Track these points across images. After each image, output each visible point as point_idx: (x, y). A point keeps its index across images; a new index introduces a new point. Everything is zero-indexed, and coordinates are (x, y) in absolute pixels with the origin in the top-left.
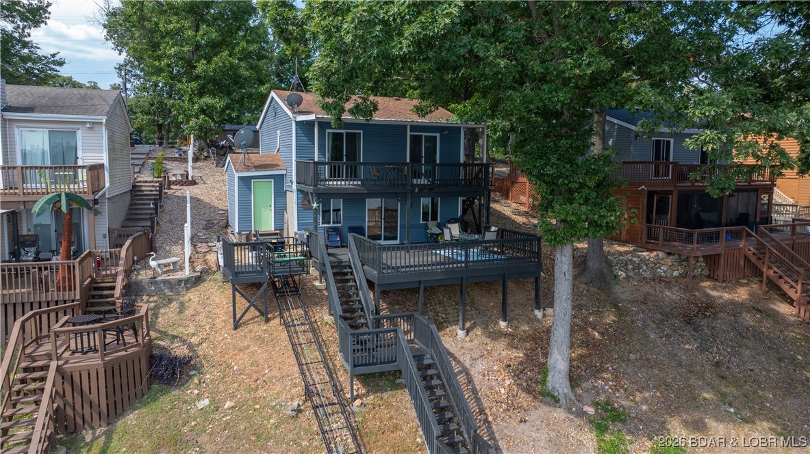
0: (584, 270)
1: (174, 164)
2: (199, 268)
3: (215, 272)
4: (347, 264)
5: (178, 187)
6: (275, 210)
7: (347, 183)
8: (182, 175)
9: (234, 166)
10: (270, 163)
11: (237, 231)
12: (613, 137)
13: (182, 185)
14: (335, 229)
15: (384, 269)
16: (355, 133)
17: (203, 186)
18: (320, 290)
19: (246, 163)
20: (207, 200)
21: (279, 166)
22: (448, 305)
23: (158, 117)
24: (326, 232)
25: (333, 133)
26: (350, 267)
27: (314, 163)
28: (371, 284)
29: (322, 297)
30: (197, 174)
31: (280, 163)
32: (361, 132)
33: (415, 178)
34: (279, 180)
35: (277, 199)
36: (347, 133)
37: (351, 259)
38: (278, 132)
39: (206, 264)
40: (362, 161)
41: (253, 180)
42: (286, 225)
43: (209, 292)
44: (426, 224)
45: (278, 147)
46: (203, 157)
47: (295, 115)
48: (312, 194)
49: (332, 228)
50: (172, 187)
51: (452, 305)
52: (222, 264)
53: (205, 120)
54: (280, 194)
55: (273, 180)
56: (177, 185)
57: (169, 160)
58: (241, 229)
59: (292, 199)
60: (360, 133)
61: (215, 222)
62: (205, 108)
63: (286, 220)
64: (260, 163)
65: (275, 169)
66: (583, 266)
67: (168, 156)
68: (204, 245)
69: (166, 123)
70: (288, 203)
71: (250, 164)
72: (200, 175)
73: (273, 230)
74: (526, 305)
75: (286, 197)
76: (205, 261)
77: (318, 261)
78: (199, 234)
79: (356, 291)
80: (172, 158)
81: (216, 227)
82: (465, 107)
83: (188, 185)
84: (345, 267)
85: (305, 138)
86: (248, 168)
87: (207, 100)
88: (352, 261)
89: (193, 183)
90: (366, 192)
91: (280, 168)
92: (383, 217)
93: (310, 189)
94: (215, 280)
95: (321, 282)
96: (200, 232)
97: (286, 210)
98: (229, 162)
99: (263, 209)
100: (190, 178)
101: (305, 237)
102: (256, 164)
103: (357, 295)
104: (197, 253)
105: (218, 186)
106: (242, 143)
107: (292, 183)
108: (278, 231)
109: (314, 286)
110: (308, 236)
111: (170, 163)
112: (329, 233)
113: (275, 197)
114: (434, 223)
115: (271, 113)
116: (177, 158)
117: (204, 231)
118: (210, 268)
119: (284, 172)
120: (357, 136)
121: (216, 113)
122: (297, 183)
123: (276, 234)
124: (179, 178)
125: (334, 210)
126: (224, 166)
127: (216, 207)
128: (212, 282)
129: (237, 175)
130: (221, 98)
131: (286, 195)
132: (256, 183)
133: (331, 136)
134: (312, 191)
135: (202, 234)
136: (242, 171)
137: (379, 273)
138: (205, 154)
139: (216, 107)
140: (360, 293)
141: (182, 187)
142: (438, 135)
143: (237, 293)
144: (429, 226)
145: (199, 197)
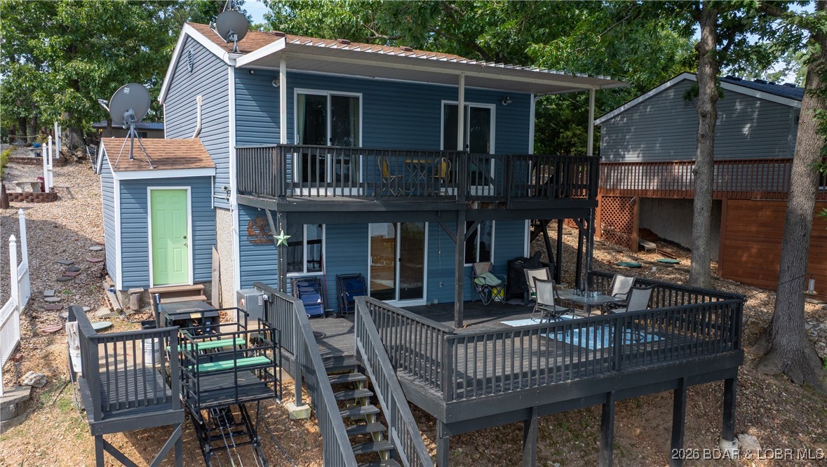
0: (768, 353)
1: (27, 168)
2: (28, 378)
3: (66, 384)
4: (354, 362)
5: (25, 204)
6: (194, 245)
7: (339, 191)
8: (33, 185)
9: (112, 160)
10: (185, 155)
11: (119, 287)
12: (751, 120)
13: (32, 201)
14: (313, 282)
15: (460, 386)
16: (347, 99)
17: (69, 203)
18: (298, 422)
19: (136, 155)
20: (73, 226)
21: (201, 160)
22: (559, 439)
23: (18, 108)
24: (296, 288)
25: (307, 96)
26: (362, 370)
27: (280, 147)
28: (424, 418)
29: (303, 438)
30: (62, 183)
31: (203, 156)
32: (360, 95)
33: (473, 184)
34: (202, 187)
35: (197, 223)
36: (333, 97)
37: (362, 351)
38: (199, 98)
39: (48, 365)
40: (361, 146)
41: (149, 188)
42: (215, 275)
43: (49, 435)
44: (473, 268)
45: (198, 127)
46: (76, 159)
47: (234, 56)
48: (274, 213)
49: (306, 279)
50: (11, 204)
51: (568, 441)
52: (78, 369)
53: (75, 97)
54: (204, 214)
55: (189, 188)
56: (22, 200)
57: (18, 163)
58: (126, 284)
59: (229, 225)
60: (357, 99)
61: (82, 266)
62: (75, 77)
63: (215, 265)
64: (164, 155)
65: (193, 165)
66: (763, 343)
67: (18, 156)
68: (53, 315)
69: (31, 116)
70: (219, 232)
71: (143, 156)
72: (67, 185)
73: (191, 282)
74: (699, 430)
75: (214, 220)
76: (46, 357)
77: (293, 358)
78: (47, 293)
79: (382, 428)
80: (23, 159)
81: (82, 277)
82: (558, 48)
83: (43, 201)
84: (350, 369)
85: (254, 103)
86: (139, 164)
87: (79, 65)
88: (365, 357)
89: (53, 197)
90: (383, 209)
91: (202, 164)
92: (398, 256)
93: (270, 203)
94: (64, 405)
95: (299, 403)
96: (51, 287)
97: (215, 245)
98: (104, 155)
99: (170, 245)
100: (47, 191)
101: (261, 303)
102: (156, 156)
103: (385, 437)
104: (36, 335)
105: (95, 202)
106: (127, 114)
107: (228, 192)
108: (201, 286)
109: (285, 412)
110: (266, 302)
111: (19, 167)
112: (302, 289)
113: (193, 221)
114: (485, 265)
115: (185, 66)
116: (31, 159)
117: (58, 286)
118: (55, 375)
119: (211, 173)
120: (352, 102)
121: (94, 87)
122: (240, 192)
123: (197, 292)
124: (29, 189)
125: (309, 242)
126: (95, 163)
127: (86, 239)
128: (57, 411)
129: (117, 177)
130: (100, 63)
131: (215, 216)
132: (155, 194)
133: (303, 100)
134: (275, 209)
135: (51, 293)
136: (126, 170)
137: (449, 397)
138: (80, 154)
139: (93, 77)
140: (393, 433)
141: (31, 205)
142: (492, 107)
143: (106, 454)
144: (478, 271)
145: (59, 221)
